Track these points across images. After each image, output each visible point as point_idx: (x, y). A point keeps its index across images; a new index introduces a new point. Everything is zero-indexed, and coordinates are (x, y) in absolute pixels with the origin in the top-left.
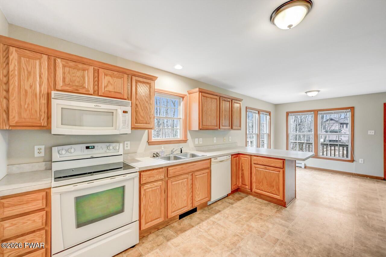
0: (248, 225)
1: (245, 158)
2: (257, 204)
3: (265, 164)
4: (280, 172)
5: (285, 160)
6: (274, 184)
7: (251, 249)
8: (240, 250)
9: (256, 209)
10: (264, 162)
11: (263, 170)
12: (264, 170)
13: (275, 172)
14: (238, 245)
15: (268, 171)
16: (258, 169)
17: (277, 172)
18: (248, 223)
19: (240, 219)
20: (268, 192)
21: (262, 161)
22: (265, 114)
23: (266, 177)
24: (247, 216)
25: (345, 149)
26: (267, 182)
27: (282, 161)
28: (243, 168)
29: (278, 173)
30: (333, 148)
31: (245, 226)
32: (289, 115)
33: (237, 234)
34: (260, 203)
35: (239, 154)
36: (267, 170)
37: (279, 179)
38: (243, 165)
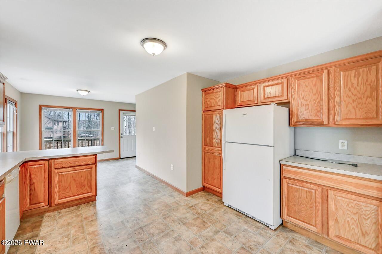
0: (89, 234)
1: (38, 166)
2: (68, 214)
3: (74, 165)
4: (91, 168)
5: (96, 155)
6: (86, 182)
7: (118, 242)
8: (113, 251)
9: (75, 218)
10: (72, 163)
11: (70, 172)
12: (72, 172)
13: (86, 170)
14: (106, 251)
15: (78, 171)
16: (63, 173)
17: (88, 170)
18: (86, 233)
19: (73, 237)
20: (78, 195)
21: (69, 162)
22: (11, 104)
23: (74, 180)
24: (77, 230)
25: (90, 142)
26: (76, 185)
27: (94, 156)
28: (34, 181)
29: (90, 169)
30: (80, 142)
31: (88, 236)
32: (43, 109)
33: (91, 247)
34: (70, 212)
35: (26, 162)
36: (76, 171)
37: (91, 176)
38: (33, 176)
